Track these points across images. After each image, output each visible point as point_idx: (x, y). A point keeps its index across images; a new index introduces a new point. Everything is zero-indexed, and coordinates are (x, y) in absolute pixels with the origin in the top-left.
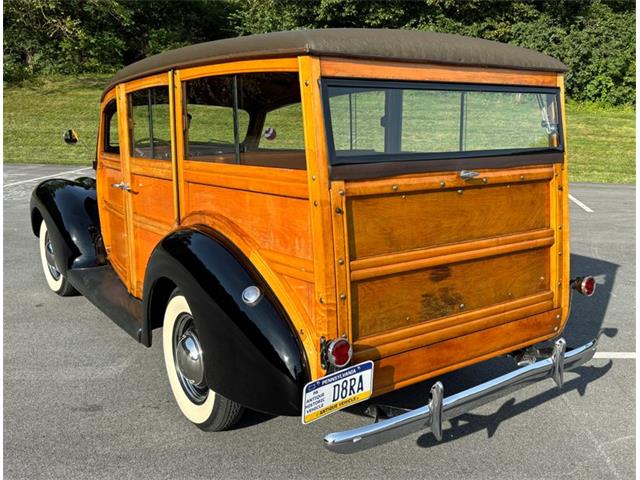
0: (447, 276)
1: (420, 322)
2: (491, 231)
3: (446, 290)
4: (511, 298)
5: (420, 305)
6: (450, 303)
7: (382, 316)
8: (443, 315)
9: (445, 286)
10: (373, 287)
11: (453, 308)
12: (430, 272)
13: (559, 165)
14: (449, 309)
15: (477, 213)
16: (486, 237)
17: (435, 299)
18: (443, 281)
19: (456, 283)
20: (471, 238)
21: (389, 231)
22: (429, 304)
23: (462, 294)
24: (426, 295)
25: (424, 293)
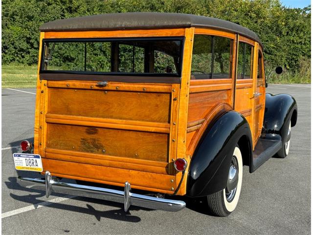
0: (95, 133)
1: (79, 151)
2: (125, 116)
3: (94, 140)
4: (137, 157)
5: (80, 143)
6: (97, 147)
7: (61, 142)
8: (92, 152)
9: (94, 138)
10: (58, 128)
11: (98, 150)
12: (86, 128)
13: (177, 85)
14: (95, 150)
15: (116, 105)
16: (121, 119)
17: (89, 143)
18: (93, 135)
19: (100, 137)
20: (112, 117)
21: (67, 104)
22: (84, 144)
23: (104, 145)
24: (83, 139)
25: (83, 138)
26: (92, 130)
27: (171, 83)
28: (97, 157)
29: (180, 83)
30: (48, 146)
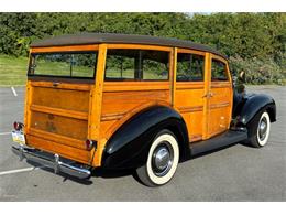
3: (52, 124)
5: (45, 125)
8: (51, 132)
11: (54, 131)
12: (49, 115)
18: (52, 120)
19: (55, 122)
20: (60, 108)
21: (40, 98)
22: (48, 126)
26: (52, 116)
27: (89, 84)
28: (53, 135)
29: (94, 84)
30: (31, 126)
